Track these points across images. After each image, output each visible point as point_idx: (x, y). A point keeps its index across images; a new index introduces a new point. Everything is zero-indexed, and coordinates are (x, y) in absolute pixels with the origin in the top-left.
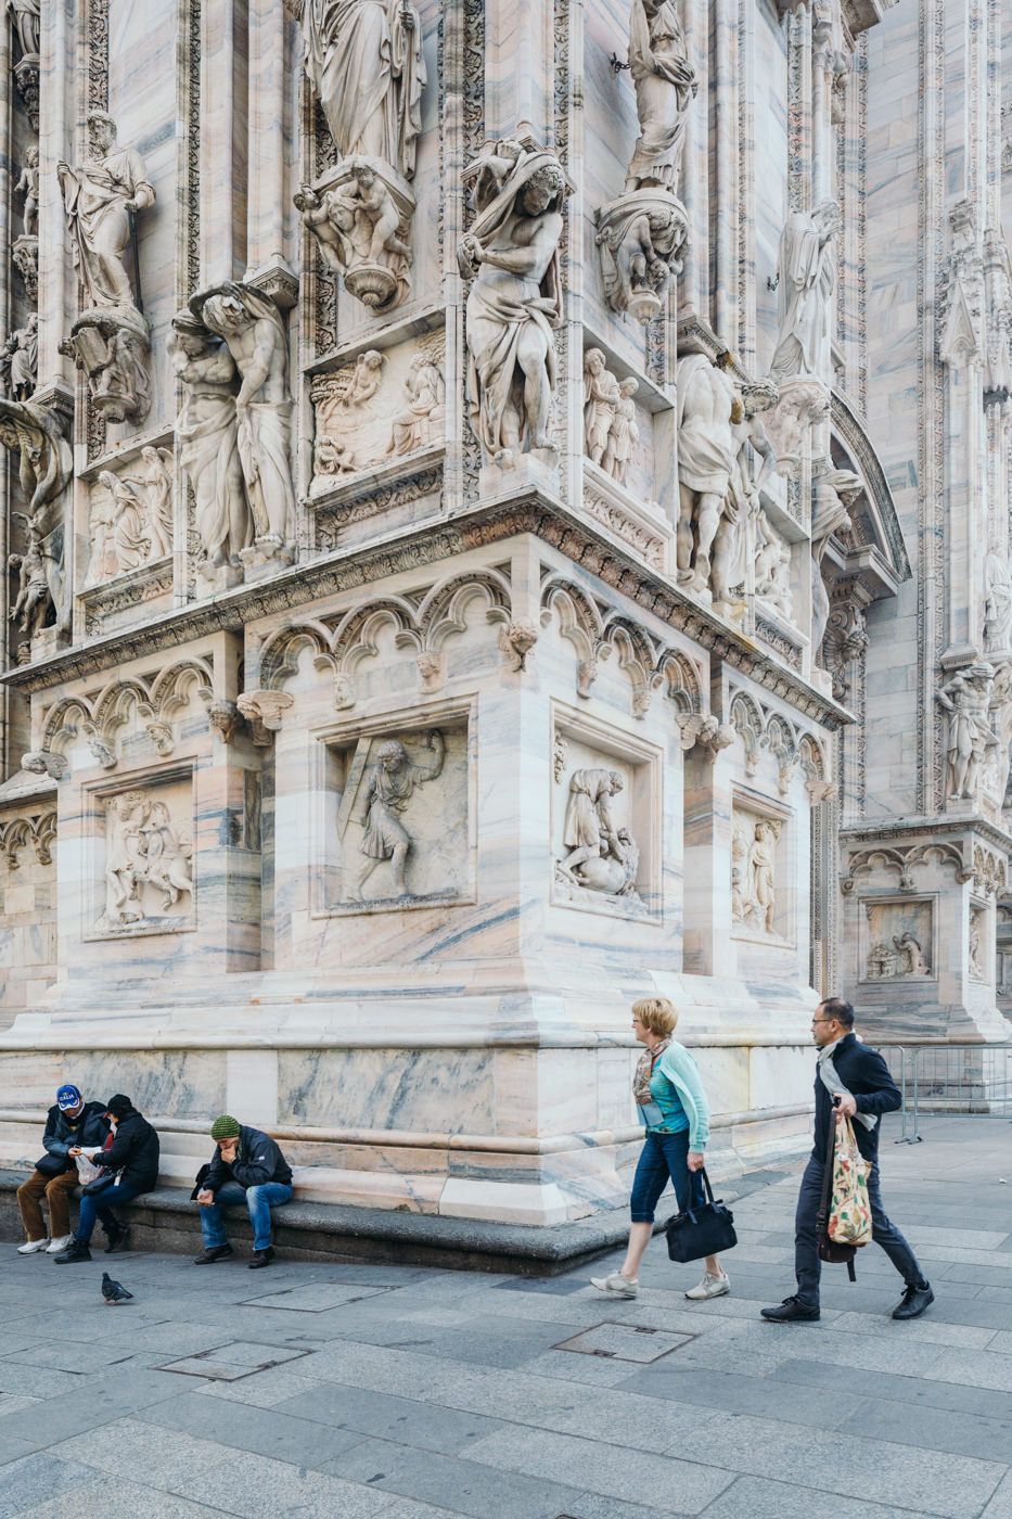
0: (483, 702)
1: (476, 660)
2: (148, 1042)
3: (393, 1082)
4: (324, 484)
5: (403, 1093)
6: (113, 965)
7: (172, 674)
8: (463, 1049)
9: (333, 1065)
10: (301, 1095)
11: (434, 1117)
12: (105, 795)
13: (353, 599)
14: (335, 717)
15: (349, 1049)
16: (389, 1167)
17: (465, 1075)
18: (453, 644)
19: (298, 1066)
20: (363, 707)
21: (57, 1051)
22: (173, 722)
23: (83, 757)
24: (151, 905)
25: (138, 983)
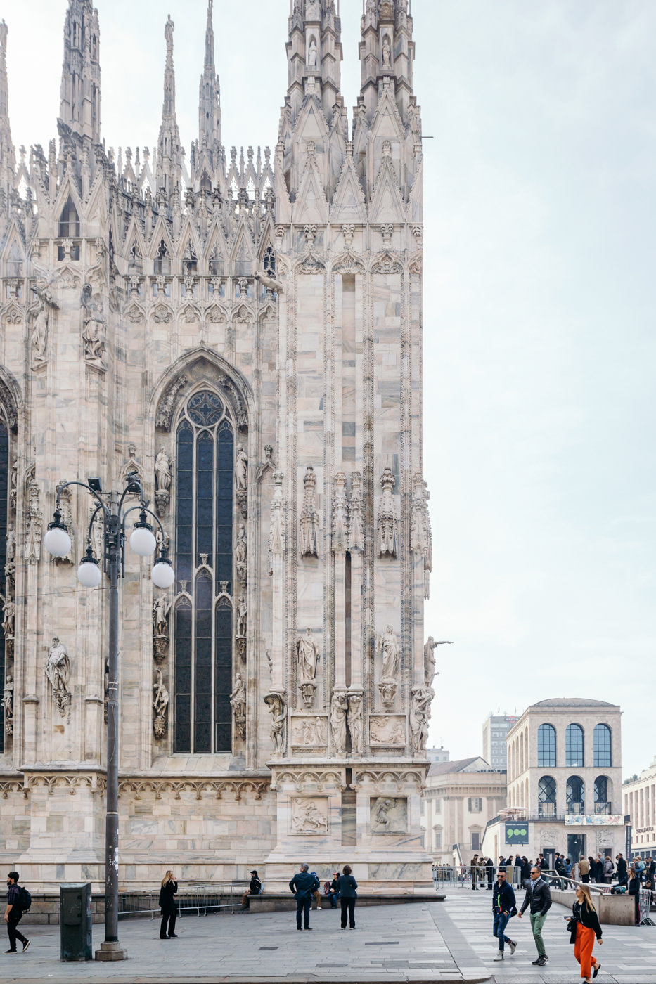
0: (412, 796)
1: (410, 787)
2: (328, 861)
3: (399, 870)
4: (373, 743)
5: (402, 872)
6: (301, 842)
7: (326, 774)
8: (416, 863)
9: (384, 867)
10: (375, 873)
11: (409, 876)
12: (294, 798)
13: (384, 770)
14: (374, 792)
15: (388, 863)
16: (400, 886)
17: (416, 868)
18: (405, 783)
19: (374, 868)
20: (381, 791)
21: (291, 864)
22: (323, 784)
23: (289, 787)
24: (309, 827)
25: (311, 847)
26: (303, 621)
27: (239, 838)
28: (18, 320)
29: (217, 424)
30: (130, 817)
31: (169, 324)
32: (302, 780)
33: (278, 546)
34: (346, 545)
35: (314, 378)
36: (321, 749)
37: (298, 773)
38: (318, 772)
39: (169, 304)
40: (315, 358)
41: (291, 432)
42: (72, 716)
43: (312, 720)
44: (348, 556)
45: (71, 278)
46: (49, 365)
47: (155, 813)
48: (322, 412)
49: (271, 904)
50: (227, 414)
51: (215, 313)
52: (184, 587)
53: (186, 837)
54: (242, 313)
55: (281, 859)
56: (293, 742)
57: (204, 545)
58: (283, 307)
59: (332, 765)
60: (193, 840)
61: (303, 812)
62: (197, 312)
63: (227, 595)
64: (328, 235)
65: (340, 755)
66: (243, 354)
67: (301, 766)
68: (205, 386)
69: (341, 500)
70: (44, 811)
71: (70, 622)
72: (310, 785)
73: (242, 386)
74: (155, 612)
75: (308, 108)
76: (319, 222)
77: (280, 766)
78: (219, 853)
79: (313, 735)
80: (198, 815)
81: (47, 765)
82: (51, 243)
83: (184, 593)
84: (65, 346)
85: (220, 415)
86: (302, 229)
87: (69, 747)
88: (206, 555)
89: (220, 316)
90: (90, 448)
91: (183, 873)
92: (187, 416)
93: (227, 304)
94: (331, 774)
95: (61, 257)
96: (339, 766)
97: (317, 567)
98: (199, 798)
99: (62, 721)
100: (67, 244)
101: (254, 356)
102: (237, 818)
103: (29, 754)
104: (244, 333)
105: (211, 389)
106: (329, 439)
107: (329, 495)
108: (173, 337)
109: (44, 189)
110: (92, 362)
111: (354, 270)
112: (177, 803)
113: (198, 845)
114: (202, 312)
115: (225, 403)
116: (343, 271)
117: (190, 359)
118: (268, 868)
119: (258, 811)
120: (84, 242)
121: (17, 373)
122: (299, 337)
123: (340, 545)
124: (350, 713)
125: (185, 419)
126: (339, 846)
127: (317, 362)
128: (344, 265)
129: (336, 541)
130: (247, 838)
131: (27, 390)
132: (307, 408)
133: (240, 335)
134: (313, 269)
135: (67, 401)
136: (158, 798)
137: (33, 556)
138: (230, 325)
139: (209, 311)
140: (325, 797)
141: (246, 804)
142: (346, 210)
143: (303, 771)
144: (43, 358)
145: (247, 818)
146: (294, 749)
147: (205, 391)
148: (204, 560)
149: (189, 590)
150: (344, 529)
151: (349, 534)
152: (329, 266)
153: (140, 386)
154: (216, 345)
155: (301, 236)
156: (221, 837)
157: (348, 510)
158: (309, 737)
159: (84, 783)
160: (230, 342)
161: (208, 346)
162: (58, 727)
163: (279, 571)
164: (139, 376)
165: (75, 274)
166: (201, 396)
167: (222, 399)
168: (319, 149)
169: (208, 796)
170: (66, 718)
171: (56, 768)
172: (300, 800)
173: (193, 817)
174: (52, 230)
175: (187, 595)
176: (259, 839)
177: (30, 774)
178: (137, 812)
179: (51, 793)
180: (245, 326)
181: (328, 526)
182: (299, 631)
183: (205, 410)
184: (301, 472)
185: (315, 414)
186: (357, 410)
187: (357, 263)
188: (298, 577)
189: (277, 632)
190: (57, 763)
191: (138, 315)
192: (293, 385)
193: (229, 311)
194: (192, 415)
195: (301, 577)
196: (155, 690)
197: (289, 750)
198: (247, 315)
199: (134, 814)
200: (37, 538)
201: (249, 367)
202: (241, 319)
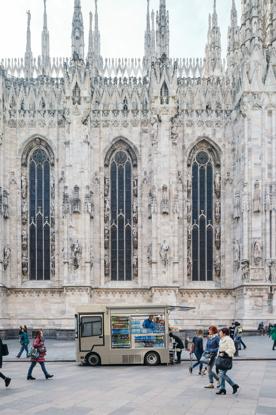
6: (254, 312)
22: (262, 292)
23: (249, 293)
24: (255, 307)
25: (257, 314)
26: (255, 235)
27: (219, 310)
28: (137, 125)
29: (207, 164)
30: (180, 303)
31: (192, 127)
32: (254, 290)
33: (246, 208)
34: (271, 208)
35: (258, 148)
36: (261, 280)
37: (253, 288)
38: (260, 288)
39: (193, 120)
40: (258, 141)
41: (250, 168)
42: (168, 268)
43: (258, 270)
44: (271, 211)
45: (166, 111)
46: (158, 142)
47: (189, 302)
48: (260, 160)
49: (248, 333)
50: (210, 160)
51: (209, 124)
52: (195, 222)
53: (200, 310)
54: (218, 124)
55: (248, 318)
56: (251, 278)
57: (202, 207)
58: (246, 122)
59: (266, 286)
60: (202, 311)
61: (253, 302)
62: (203, 123)
63: (211, 225)
64: (263, 96)
65: (269, 282)
66: (219, 138)
67: (255, 286)
68: (202, 150)
69: (268, 192)
70: (159, 301)
71: (167, 235)
72: (257, 293)
73: (218, 150)
74: (188, 231)
75: (255, 49)
76: (259, 91)
77: (247, 286)
78: (212, 316)
79: (258, 275)
80: (204, 302)
81: (160, 285)
82: (159, 98)
83: (195, 224)
84: (164, 135)
85: (207, 160)
86: (253, 94)
87: (167, 279)
88: (203, 211)
89: (210, 124)
90: (173, 172)
91: (200, 323)
92: (196, 161)
93: (214, 120)
94: (264, 288)
95: (162, 103)
96: (268, 286)
97: (259, 216)
98: (204, 297)
99: (165, 270)
100: (165, 98)
101: (223, 139)
102: (218, 304)
103: (154, 281)
104: (219, 131)
105: (205, 151)
106: (263, 170)
107: (264, 190)
108: (193, 132)
109: (156, 78)
110: (174, 141)
111: (272, 109)
112: (196, 298)
113: (204, 313)
114: (205, 123)
115: (210, 156)
116: (268, 109)
117: (200, 140)
118: (244, 321)
119: (225, 301)
120: (171, 97)
121: (137, 145)
122: (252, 133)
123: (268, 208)
124: (271, 267)
125: (195, 162)
126: (267, 314)
127: (259, 142)
128: (268, 107)
129: (267, 207)
130: (221, 311)
131: (141, 151)
132: (255, 158)
133: (217, 131)
134: (257, 108)
135: (165, 156)
136: (189, 296)
137: (154, 211)
138: (214, 128)
139: (207, 123)
140: (262, 297)
141: (221, 299)
142: (269, 87)
143: (255, 287)
144: (156, 140)
145: (221, 304)
146: (252, 280)
147: (202, 152)
148: (202, 213)
149: (197, 223)
150: (270, 202)
151: (271, 204)
152: (263, 107)
153: (182, 150)
154: (209, 135)
155: (252, 96)
156: (212, 310)
157: (271, 196)
158: (257, 276)
159: (173, 291)
160: (214, 134)
161: (206, 135)
162: (163, 271)
163: (246, 217)
164: (181, 146)
165: (167, 109)
166: (200, 154)
167: (209, 155)
168: (259, 64)
169: (207, 296)
170: (166, 269)
171: (165, 286)
172: (252, 298)
173: (202, 303)
174: (158, 93)
175: (197, 225)
176: (226, 311)
177: (154, 288)
178: (182, 301)
179: (161, 295)
180: (219, 128)
181: (264, 201)
182: (253, 238)
183: (202, 159)
184: (254, 182)
185: (258, 161)
186: (273, 159)
187: (274, 106)
188: (252, 219)
189: (245, 239)
190: (164, 284)
191: (181, 124)
192: (250, 150)
193: (214, 123)
194: (197, 160)
195: (253, 220)
196: (188, 258)
197: (250, 280)
198: (220, 124)
199: (181, 302)
200: (156, 205)
201: (221, 143)
202: (218, 126)
